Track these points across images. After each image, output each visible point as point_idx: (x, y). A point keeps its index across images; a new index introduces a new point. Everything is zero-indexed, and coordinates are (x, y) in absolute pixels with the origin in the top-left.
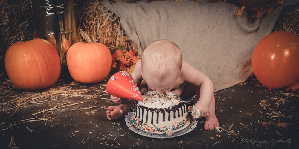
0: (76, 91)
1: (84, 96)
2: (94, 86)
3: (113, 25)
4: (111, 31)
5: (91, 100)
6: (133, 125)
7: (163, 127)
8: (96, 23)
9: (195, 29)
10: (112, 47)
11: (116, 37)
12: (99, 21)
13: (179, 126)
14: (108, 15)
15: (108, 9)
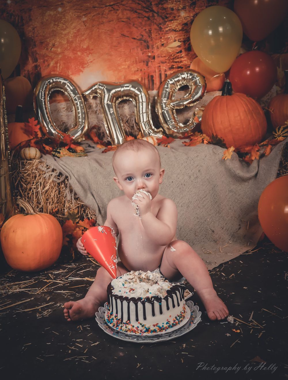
0: (16, 285)
1: (29, 291)
2: (41, 275)
3: (59, 187)
4: (57, 195)
5: (41, 296)
6: (110, 327)
7: (154, 326)
8: (37, 186)
9: (171, 182)
10: (60, 217)
11: (65, 202)
12: (41, 183)
13: (176, 321)
14: (52, 175)
15: (53, 167)
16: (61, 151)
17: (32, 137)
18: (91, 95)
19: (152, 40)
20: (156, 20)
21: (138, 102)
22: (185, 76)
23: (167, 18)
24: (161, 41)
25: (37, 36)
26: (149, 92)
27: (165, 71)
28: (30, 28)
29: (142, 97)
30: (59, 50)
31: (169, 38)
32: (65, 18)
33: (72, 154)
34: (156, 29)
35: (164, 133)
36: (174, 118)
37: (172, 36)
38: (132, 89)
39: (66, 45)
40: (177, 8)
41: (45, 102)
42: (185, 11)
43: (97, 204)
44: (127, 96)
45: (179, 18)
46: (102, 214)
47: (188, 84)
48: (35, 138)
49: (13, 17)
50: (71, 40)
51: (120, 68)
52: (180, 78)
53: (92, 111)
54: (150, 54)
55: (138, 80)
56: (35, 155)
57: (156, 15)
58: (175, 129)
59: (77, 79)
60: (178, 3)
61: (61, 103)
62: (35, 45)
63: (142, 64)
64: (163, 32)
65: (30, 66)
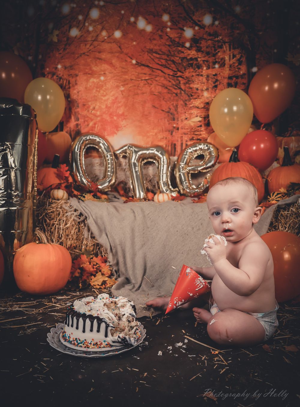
0: (17, 304)
1: (26, 310)
2: (45, 298)
3: (79, 226)
4: (77, 233)
5: (34, 316)
8: (60, 223)
10: (77, 252)
11: (83, 239)
12: (63, 221)
14: (73, 214)
15: (75, 208)
16: (86, 196)
17: (62, 182)
18: (122, 154)
19: (178, 114)
20: (183, 96)
21: (160, 163)
22: (202, 146)
23: (192, 96)
24: (185, 115)
25: (80, 99)
26: (171, 157)
27: (187, 141)
28: (75, 92)
29: (164, 159)
30: (98, 113)
31: (192, 113)
32: (106, 86)
33: (95, 199)
34: (182, 105)
35: (179, 192)
36: (189, 180)
37: (195, 112)
38: (156, 153)
39: (105, 110)
40: (201, 89)
41: (80, 154)
42: (208, 92)
43: (110, 244)
44: (151, 158)
45: (203, 97)
46: (113, 253)
47: (204, 154)
48: (65, 182)
49: (61, 80)
50: (109, 105)
51: (149, 135)
52: (198, 148)
53: (122, 169)
54: (175, 125)
55: (163, 146)
56: (62, 197)
57: (183, 92)
58: (188, 189)
59: (111, 139)
60: (203, 84)
61: (95, 159)
62: (78, 106)
63: (167, 133)
64: (187, 108)
65: (72, 124)
